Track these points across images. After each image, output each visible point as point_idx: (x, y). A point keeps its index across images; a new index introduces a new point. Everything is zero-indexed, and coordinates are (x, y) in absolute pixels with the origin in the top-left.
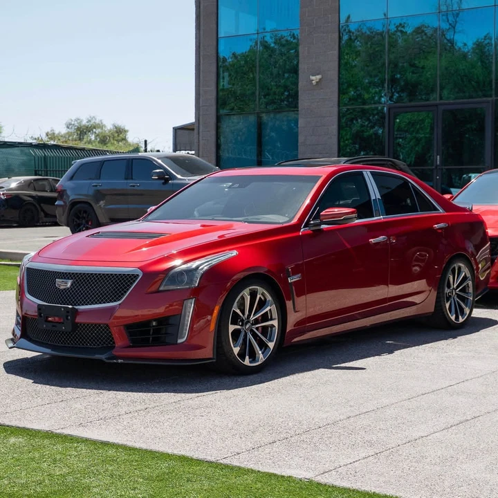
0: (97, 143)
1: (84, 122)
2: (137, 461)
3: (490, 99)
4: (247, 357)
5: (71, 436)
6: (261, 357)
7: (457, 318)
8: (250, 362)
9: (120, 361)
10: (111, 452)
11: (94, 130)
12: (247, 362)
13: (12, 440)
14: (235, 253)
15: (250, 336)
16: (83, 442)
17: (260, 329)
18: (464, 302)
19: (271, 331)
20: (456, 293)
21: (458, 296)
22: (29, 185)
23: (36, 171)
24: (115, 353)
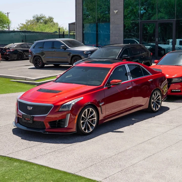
0: (43, 23)
1: (39, 16)
2: (51, 173)
3: (174, 19)
4: (87, 130)
5: (32, 163)
6: (91, 130)
7: (156, 109)
8: (88, 131)
9: (47, 133)
10: (44, 169)
11: (42, 19)
12: (87, 131)
13: (15, 164)
14: (82, 98)
15: (87, 123)
16: (36, 165)
17: (91, 121)
18: (158, 103)
19: (94, 121)
20: (156, 101)
21: (156, 102)
22: (20, 46)
23: (22, 40)
24: (46, 130)
